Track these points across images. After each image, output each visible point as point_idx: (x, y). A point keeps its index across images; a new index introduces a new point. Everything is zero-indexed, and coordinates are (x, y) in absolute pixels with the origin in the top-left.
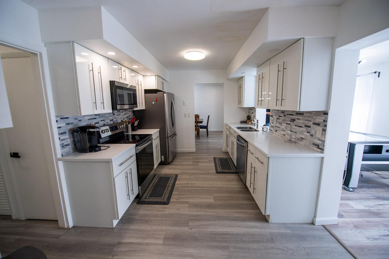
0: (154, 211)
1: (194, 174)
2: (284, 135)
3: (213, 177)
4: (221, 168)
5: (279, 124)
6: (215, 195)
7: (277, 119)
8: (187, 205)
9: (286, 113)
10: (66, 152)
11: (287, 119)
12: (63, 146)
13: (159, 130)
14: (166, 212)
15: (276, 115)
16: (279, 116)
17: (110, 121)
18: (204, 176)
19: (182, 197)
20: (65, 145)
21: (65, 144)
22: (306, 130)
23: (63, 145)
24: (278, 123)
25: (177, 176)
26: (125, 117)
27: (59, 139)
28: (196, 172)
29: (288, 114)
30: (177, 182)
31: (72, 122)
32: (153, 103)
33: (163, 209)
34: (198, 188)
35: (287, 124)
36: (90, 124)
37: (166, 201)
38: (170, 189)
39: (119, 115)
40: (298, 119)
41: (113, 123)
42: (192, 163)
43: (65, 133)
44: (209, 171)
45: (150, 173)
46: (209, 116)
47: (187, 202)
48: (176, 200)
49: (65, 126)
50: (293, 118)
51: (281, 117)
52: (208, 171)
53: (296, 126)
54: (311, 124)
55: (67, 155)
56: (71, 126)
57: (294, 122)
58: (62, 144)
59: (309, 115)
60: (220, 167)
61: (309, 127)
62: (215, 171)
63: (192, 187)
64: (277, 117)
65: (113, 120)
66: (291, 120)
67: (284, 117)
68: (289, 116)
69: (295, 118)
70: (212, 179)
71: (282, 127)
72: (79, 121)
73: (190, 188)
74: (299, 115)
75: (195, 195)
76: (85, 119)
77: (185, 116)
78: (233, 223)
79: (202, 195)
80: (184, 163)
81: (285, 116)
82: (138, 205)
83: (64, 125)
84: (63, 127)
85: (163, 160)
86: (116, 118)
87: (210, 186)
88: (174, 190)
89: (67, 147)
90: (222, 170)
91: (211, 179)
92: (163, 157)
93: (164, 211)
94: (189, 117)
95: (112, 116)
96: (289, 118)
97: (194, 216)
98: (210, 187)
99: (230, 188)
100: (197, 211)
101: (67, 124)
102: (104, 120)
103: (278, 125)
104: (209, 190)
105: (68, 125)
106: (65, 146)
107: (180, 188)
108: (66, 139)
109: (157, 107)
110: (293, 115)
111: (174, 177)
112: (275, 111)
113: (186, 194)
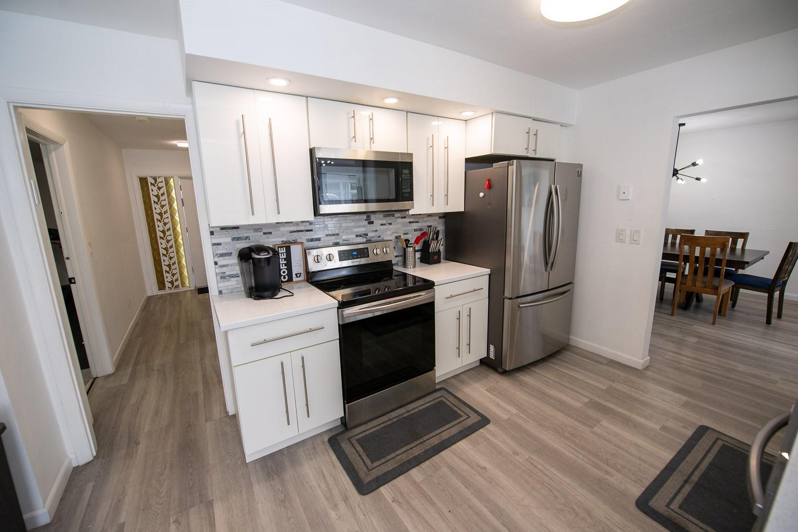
1: (543, 450)
4: (680, 498)
10: (229, 287)
12: (223, 277)
13: (488, 271)
14: (333, 514)
17: (357, 236)
18: (567, 480)
20: (227, 276)
21: (227, 273)
23: (225, 275)
25: (484, 421)
26: (410, 228)
27: (216, 263)
28: (556, 445)
30: (462, 445)
31: (246, 235)
32: (482, 195)
33: (338, 498)
36: (294, 240)
37: (367, 480)
38: (417, 451)
39: (390, 224)
41: (367, 241)
42: (577, 405)
43: (230, 254)
44: (614, 472)
48: (390, 501)
49: (230, 242)
52: (607, 472)
55: (231, 292)
56: (245, 243)
58: (221, 273)
60: (687, 489)
62: (637, 491)
63: (479, 493)
65: (367, 235)
72: (264, 234)
73: (467, 493)
76: (281, 231)
77: (619, 238)
80: (554, 393)
82: (327, 444)
83: (229, 240)
84: (226, 243)
85: (492, 356)
86: (376, 231)
88: (427, 462)
89: (232, 279)
90: (680, 507)
91: (577, 514)
92: (492, 348)
93: (335, 507)
94: (634, 242)
95: (364, 226)
101: (233, 239)
102: (338, 234)
105: (237, 240)
106: (227, 277)
107: (445, 469)
108: (231, 265)
109: (489, 207)
111: (474, 419)
113: (433, 504)
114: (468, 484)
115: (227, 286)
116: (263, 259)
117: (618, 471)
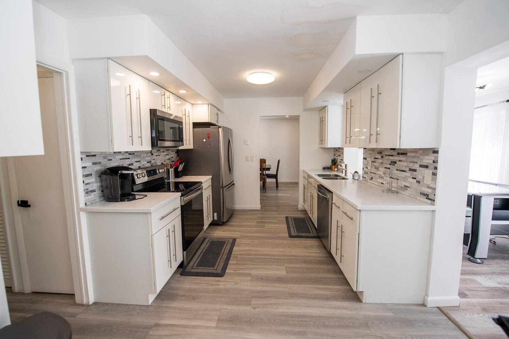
0: (204, 285)
1: (258, 238)
2: (382, 183)
3: (285, 242)
4: (296, 231)
5: (375, 170)
6: (288, 266)
7: (372, 162)
8: (249, 278)
9: (383, 153)
10: (91, 200)
11: (386, 162)
12: (88, 192)
13: (211, 177)
14: (220, 287)
15: (371, 158)
16: (375, 158)
17: (148, 162)
18: (272, 240)
19: (242, 267)
20: (89, 191)
21: (90, 190)
22: (411, 175)
23: (88, 191)
24: (374, 167)
25: (234, 240)
26: (166, 158)
27: (84, 182)
28: (261, 235)
29: (386, 155)
30: (235, 248)
31: (100, 161)
32: (204, 140)
33: (216, 283)
34: (264, 257)
35: (385, 168)
36: (122, 165)
37: (220, 272)
38: (225, 257)
39: (159, 155)
40: (400, 161)
41: (151, 165)
42: (255, 224)
43: (91, 175)
45: (197, 236)
46: (279, 161)
47: (249, 275)
48: (234, 272)
49: (91, 166)
50: (393, 160)
51: (378, 159)
52: (278, 235)
53: (397, 170)
54: (416, 166)
55: (92, 204)
56: (99, 167)
57: (394, 165)
58: (86, 189)
59: (413, 154)
60: (295, 229)
61: (415, 170)
62: (287, 235)
63: (256, 255)
64: (373, 159)
65: (151, 162)
66: (391, 162)
67: (381, 159)
68: (388, 157)
69: (396, 160)
70: (283, 245)
71: (379, 173)
72: (109, 160)
73: (253, 257)
74: (401, 156)
75: (261, 265)
76: (116, 159)
77: (247, 160)
78: (313, 302)
79: (270, 265)
80: (244, 224)
81: (382, 157)
82: (181, 276)
83: (90, 164)
84: (90, 167)
85: (216, 218)
86: (154, 159)
87: (280, 253)
88: (231, 258)
89: (92, 193)
90: (297, 233)
91: (281, 245)
92: (215, 214)
93: (218, 285)
94: (252, 160)
95: (150, 157)
96: (388, 160)
97: (258, 292)
98: (281, 256)
99: (307, 256)
100: (263, 286)
102: (140, 161)
103: (373, 170)
104: (279, 259)
105: (95, 165)
106: (89, 193)
107: (239, 256)
108: (92, 183)
109: (209, 146)
110: (393, 156)
111: (231, 241)
112: (370, 152)
113: (248, 264)
114: (251, 255)
115: (89, 199)
116: (130, 174)
117: (280, 233)
